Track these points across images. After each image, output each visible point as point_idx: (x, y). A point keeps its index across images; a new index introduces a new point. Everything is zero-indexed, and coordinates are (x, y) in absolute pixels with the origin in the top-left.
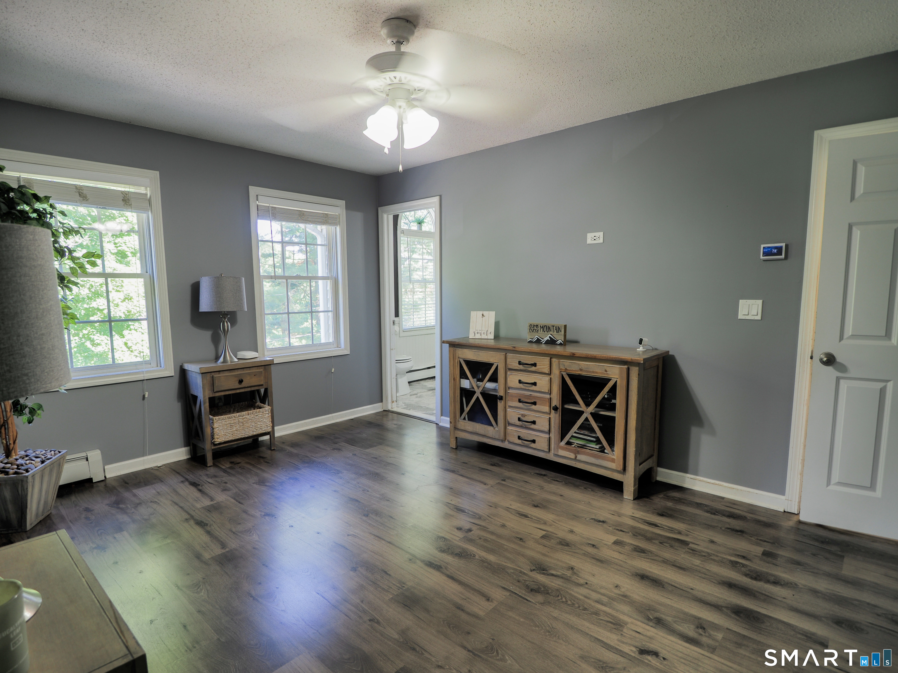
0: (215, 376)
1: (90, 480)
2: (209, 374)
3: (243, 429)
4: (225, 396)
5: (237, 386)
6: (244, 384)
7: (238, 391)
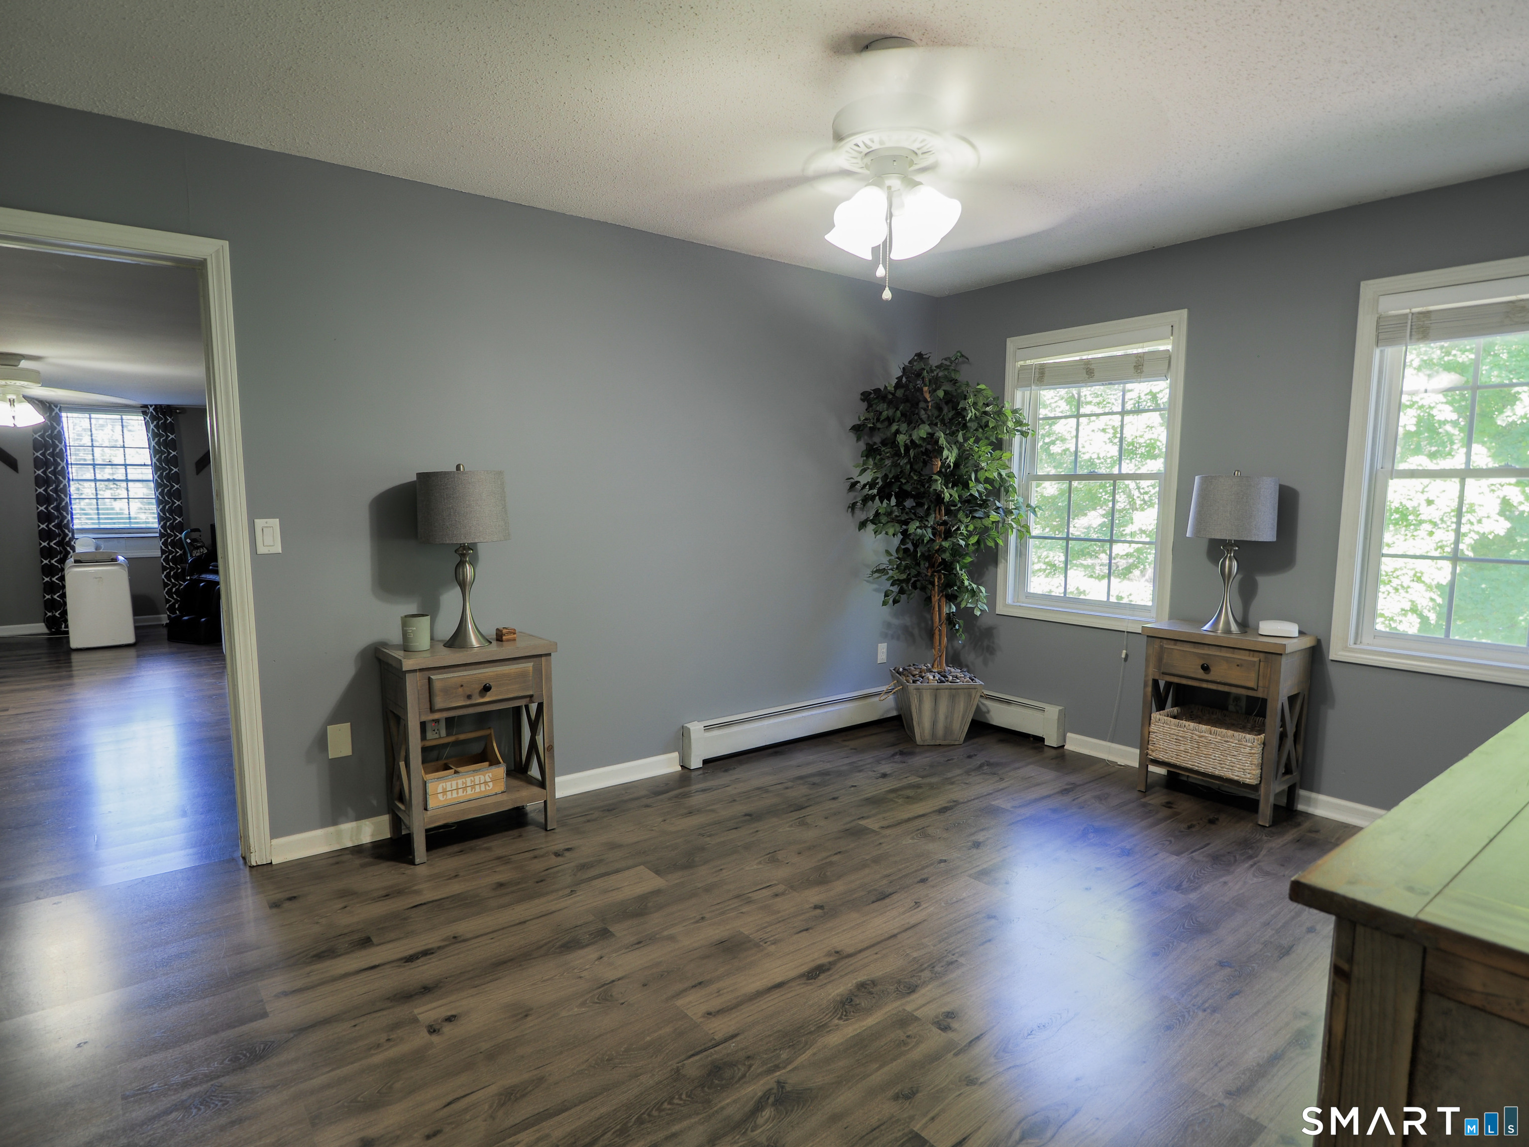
0: (1165, 646)
1: (1041, 740)
2: (1159, 640)
3: (1197, 754)
4: (1248, 697)
5: (1201, 674)
6: (1211, 676)
7: (1205, 685)
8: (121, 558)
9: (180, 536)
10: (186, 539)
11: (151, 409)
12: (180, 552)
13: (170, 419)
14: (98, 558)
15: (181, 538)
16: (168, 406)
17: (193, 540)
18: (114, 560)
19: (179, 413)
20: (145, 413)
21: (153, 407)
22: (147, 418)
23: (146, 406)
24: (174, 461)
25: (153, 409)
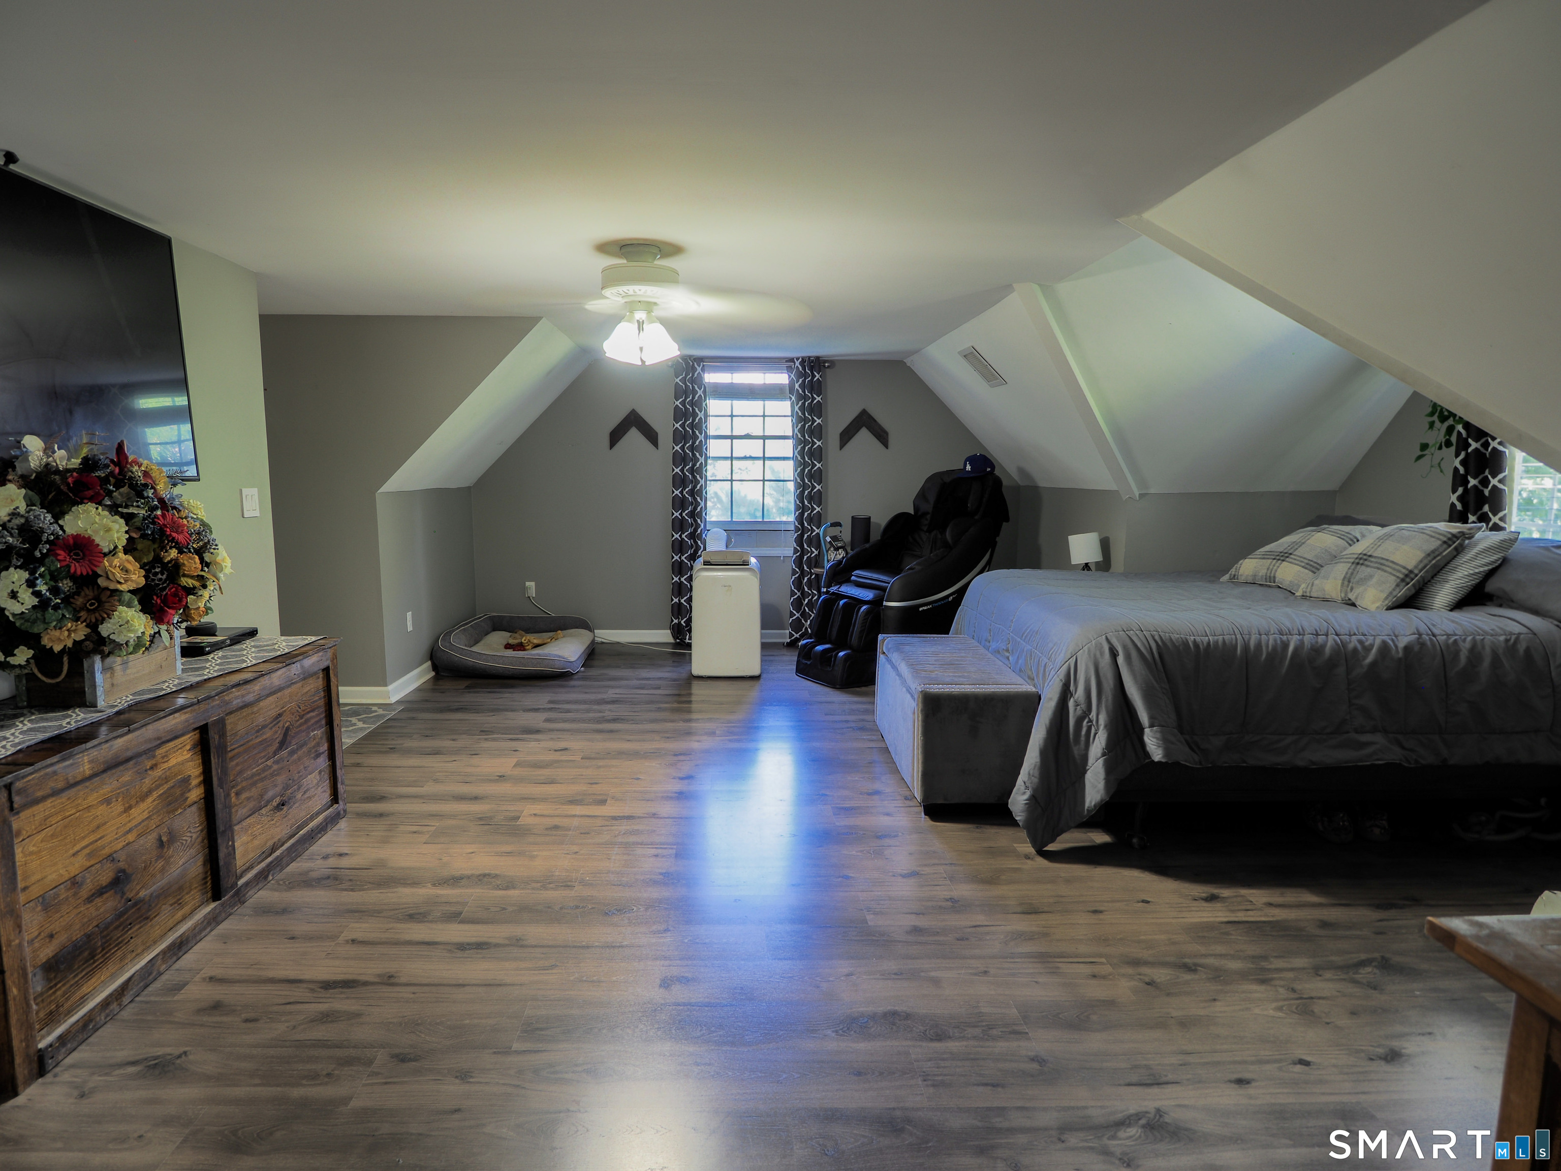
8: (753, 560)
9: (817, 531)
10: (825, 537)
11: (797, 363)
12: (816, 552)
13: (818, 376)
14: (730, 559)
15: (818, 534)
16: (818, 358)
17: (834, 538)
18: (745, 563)
19: (828, 367)
20: (789, 369)
21: (800, 360)
22: (792, 376)
23: (792, 360)
24: (817, 432)
25: (800, 364)
